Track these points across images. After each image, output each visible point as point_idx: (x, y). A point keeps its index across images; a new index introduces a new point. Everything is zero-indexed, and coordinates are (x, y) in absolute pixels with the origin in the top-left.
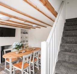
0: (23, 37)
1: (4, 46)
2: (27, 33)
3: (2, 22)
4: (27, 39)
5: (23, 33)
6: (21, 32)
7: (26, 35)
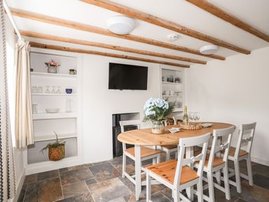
0: (167, 93)
1: (120, 115)
2: (178, 80)
3: (114, 48)
4: (178, 100)
5: (168, 80)
6: (163, 78)
7: (177, 86)
